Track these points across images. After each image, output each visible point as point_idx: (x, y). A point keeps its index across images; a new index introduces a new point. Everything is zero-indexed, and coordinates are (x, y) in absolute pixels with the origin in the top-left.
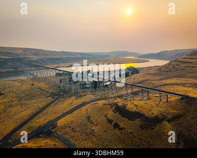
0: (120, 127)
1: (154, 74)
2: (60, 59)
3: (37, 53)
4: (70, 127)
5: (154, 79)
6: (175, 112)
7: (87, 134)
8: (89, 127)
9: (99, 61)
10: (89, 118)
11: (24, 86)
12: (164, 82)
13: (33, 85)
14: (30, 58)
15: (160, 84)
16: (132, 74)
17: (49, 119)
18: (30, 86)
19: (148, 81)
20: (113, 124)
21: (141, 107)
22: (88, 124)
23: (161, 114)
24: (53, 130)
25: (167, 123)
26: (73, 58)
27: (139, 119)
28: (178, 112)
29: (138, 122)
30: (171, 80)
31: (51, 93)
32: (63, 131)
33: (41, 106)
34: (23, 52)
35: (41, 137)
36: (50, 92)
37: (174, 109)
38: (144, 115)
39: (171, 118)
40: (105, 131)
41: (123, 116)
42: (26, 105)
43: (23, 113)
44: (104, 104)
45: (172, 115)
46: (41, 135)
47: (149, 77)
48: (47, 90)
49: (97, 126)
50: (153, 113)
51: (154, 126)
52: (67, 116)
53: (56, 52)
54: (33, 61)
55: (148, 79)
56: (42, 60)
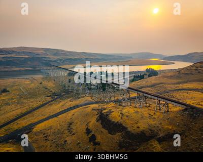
0: (96, 141)
2: (79, 59)
3: (57, 53)
4: (44, 134)
5: (169, 82)
6: (170, 128)
7: (57, 145)
8: (65, 136)
9: (119, 62)
10: (71, 124)
11: (33, 85)
12: (180, 86)
13: (41, 83)
14: (49, 58)
15: (173, 88)
16: (149, 76)
17: (32, 121)
18: (38, 84)
19: (161, 85)
20: (90, 135)
21: (127, 116)
22: (66, 132)
23: (150, 130)
25: (156, 142)
27: (120, 134)
28: (175, 128)
29: (118, 137)
30: (190, 85)
31: (53, 93)
32: (35, 138)
33: (35, 106)
34: (44, 52)
35: (10, 143)
36: (53, 91)
37: (170, 124)
38: (126, 128)
39: (163, 137)
40: (78, 144)
41: (104, 127)
42: (22, 103)
43: (14, 112)
44: (93, 109)
45: (166, 133)
46: (11, 141)
47: (164, 80)
49: (73, 137)
50: (138, 127)
51: (137, 146)
53: (77, 53)
54: (51, 61)
55: (163, 82)
56: (60, 60)
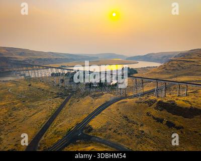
0: (176, 125)
1: (161, 73)
2: (48, 59)
4: (110, 130)
7: (137, 136)
10: (126, 117)
11: (21, 87)
13: (30, 85)
14: (16, 58)
18: (28, 87)
20: (164, 123)
21: (194, 102)
22: (130, 124)
24: (90, 134)
26: (62, 59)
27: (199, 116)
29: (198, 119)
31: (57, 94)
32: (104, 134)
33: (54, 108)
34: (7, 52)
35: (80, 143)
36: (55, 92)
40: (158, 131)
42: (33, 106)
44: (137, 102)
46: (79, 141)
48: (51, 91)
49: (144, 127)
52: (97, 117)
56: (29, 61)
